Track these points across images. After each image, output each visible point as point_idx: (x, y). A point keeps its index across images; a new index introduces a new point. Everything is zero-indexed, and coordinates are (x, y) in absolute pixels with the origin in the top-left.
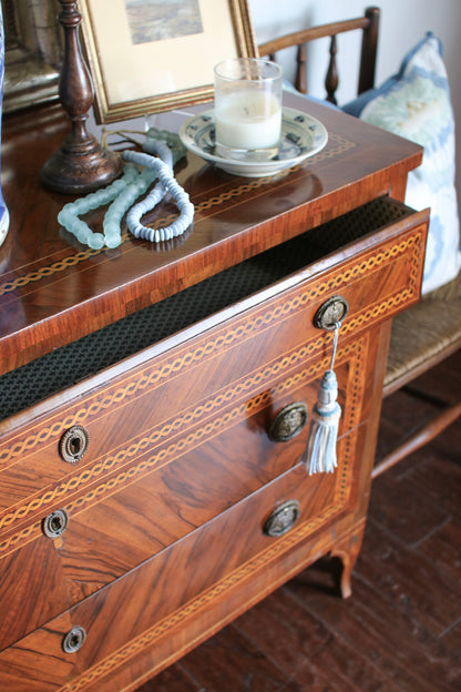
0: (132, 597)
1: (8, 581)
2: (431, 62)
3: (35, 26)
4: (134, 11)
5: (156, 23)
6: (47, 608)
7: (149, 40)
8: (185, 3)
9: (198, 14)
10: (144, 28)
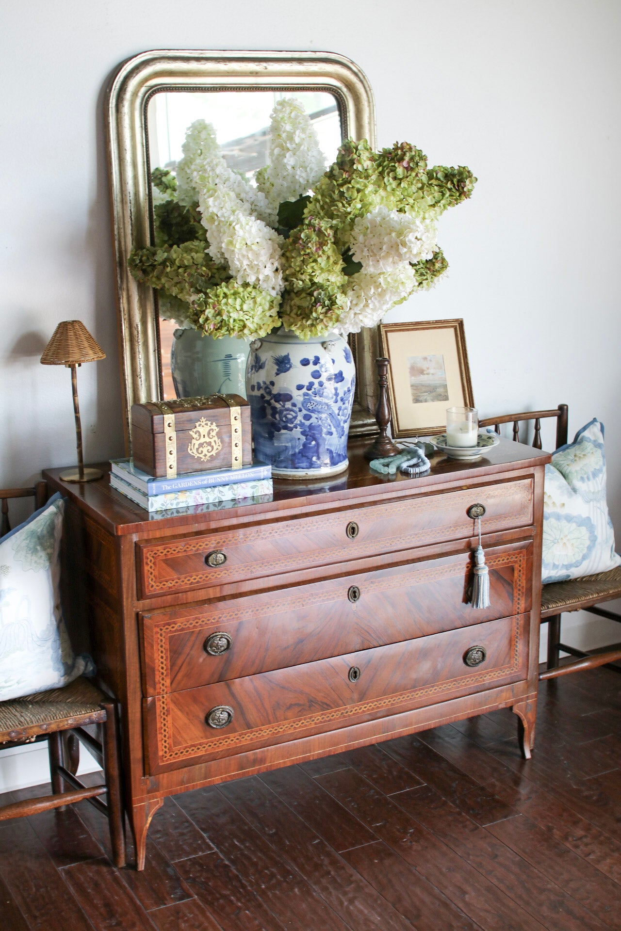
2: (594, 434)
3: (367, 395)
4: (415, 388)
5: (425, 394)
6: (344, 645)
7: (421, 402)
8: (440, 386)
9: (447, 392)
10: (419, 396)
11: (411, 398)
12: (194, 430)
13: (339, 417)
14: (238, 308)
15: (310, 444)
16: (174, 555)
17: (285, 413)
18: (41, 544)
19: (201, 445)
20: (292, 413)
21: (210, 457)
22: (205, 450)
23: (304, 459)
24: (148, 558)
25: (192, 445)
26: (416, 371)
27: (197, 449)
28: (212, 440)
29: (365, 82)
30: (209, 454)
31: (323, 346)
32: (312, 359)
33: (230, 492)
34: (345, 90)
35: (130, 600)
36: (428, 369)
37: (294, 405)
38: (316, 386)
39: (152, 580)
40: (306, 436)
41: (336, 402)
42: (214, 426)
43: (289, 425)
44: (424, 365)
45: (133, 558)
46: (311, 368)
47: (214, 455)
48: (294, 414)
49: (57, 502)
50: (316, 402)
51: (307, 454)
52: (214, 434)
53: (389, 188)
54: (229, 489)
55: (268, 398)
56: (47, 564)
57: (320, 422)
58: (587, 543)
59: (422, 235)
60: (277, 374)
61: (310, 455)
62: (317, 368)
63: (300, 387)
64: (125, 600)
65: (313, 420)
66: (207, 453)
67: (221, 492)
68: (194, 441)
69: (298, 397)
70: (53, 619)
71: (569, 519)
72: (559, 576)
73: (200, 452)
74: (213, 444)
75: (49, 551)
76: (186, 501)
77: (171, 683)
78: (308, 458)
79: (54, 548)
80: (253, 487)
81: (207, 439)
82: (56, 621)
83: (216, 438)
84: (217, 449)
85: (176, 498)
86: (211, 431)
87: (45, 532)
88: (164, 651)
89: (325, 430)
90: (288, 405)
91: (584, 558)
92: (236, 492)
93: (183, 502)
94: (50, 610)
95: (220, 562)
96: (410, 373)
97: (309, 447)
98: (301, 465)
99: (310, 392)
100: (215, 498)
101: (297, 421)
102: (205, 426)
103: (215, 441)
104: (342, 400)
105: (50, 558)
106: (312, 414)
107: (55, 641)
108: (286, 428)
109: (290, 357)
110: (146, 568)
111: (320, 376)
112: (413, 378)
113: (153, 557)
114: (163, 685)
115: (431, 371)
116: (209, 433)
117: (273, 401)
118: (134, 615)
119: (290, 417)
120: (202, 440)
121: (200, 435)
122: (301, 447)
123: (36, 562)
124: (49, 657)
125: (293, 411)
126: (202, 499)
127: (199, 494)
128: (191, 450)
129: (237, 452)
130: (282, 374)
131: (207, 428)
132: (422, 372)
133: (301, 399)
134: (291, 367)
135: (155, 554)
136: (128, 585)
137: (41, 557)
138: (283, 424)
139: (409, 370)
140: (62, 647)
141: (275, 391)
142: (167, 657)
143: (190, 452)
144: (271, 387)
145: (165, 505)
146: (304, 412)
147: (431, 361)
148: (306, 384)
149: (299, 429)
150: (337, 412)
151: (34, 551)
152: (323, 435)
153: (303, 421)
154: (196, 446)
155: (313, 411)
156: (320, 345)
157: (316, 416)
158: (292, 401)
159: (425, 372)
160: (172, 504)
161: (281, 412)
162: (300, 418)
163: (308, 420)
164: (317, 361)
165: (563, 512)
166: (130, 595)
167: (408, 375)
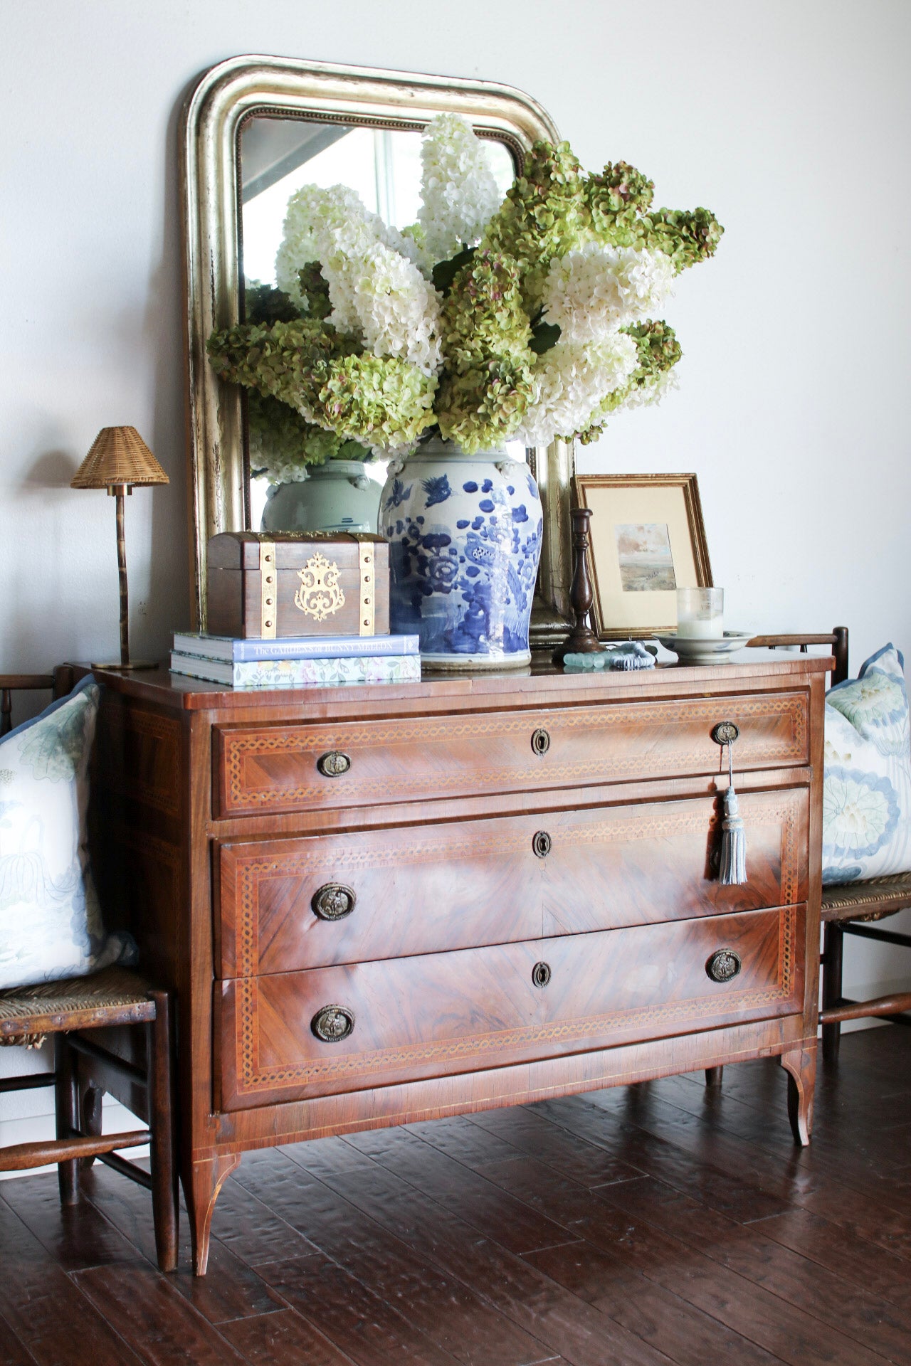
2: (889, 665)
4: (626, 570)
5: (642, 579)
7: (636, 589)
8: (663, 569)
9: (674, 576)
10: (633, 581)
11: (620, 584)
12: (305, 571)
13: (519, 576)
14: (376, 387)
15: (476, 614)
16: (271, 750)
17: (439, 564)
18: (63, 744)
19: (313, 595)
20: (450, 564)
21: (326, 615)
22: (320, 603)
23: (466, 637)
24: (231, 752)
25: (301, 593)
26: (627, 545)
27: (309, 602)
28: (331, 590)
29: (552, 131)
30: (326, 611)
31: (496, 466)
32: (480, 484)
33: (357, 668)
34: (524, 138)
35: (201, 816)
36: (645, 543)
37: (453, 552)
38: (487, 523)
39: (236, 787)
40: (471, 601)
41: (516, 552)
42: (334, 569)
43: (445, 584)
44: (640, 538)
45: (208, 749)
46: (480, 496)
47: (334, 613)
48: (453, 567)
49: (89, 688)
50: (487, 548)
51: (471, 631)
52: (333, 579)
53: (598, 227)
54: (355, 664)
55: (413, 543)
56: (72, 773)
57: (491, 581)
58: (886, 817)
59: (652, 271)
60: (428, 505)
61: (476, 631)
62: (488, 496)
63: (462, 525)
64: (193, 817)
65: (481, 577)
66: (322, 609)
67: (342, 666)
68: (303, 588)
69: (459, 539)
70: (77, 861)
71: (858, 778)
72: (844, 868)
73: (312, 605)
74: (332, 595)
75: (75, 754)
76: (291, 675)
77: (260, 960)
78: (472, 638)
79: (82, 751)
80: (392, 665)
81: (323, 587)
82: (81, 865)
83: (336, 587)
84: (338, 604)
85: (276, 669)
86: (330, 575)
87: (69, 728)
88: (251, 906)
89: (498, 595)
90: (444, 552)
91: (882, 841)
92: (365, 669)
93: (285, 676)
94: (73, 847)
95: (341, 769)
96: (619, 547)
97: (475, 621)
98: (460, 647)
99: (477, 532)
100: (334, 676)
101: (457, 578)
102: (321, 567)
103: (335, 592)
104: (524, 550)
105: (76, 765)
106: (480, 567)
107: (78, 896)
108: (441, 588)
109: (449, 480)
110: (228, 768)
111: (492, 509)
112: (623, 555)
113: (239, 750)
114: (247, 960)
115: (650, 547)
116: (326, 579)
117: (421, 547)
118: (206, 843)
119: (446, 570)
120: (316, 588)
121: (313, 579)
122: (463, 620)
123: (54, 768)
124: (68, 920)
125: (449, 560)
126: (314, 673)
127: (310, 667)
128: (299, 600)
129: (367, 612)
130: (436, 506)
131: (324, 570)
132: (636, 547)
133: (464, 542)
134: (449, 494)
135: (243, 745)
136: (199, 792)
137: (62, 761)
138: (436, 583)
139: (617, 543)
140: (89, 910)
141: (424, 531)
142: (255, 916)
143: (298, 604)
144: (418, 525)
145: (259, 677)
146: (468, 563)
147: (649, 532)
148: (472, 520)
149: (460, 591)
150: (516, 568)
151: (53, 752)
152: (496, 602)
153: (466, 577)
154: (307, 596)
155: (481, 562)
156: (493, 467)
157: (486, 571)
158: (451, 546)
159: (641, 548)
160: (268, 678)
161: (432, 565)
162: (462, 572)
163: (475, 576)
164: (488, 487)
165: (849, 766)
166: (201, 810)
167: (616, 550)
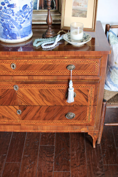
0: (32, 111)
1: (7, 93)
4: (74, 11)
5: (77, 14)
6: (14, 103)
7: (75, 16)
8: (84, 11)
9: (86, 14)
10: (75, 14)
11: (71, 14)
13: (16, 21)
15: (5, 30)
23: (5, 35)
36: (81, 3)
38: (3, 8)
40: (4, 27)
41: (13, 15)
50: (4, 15)
57: (7, 23)
61: (6, 34)
62: (3, 1)
65: (4, 21)
78: (6, 35)
89: (10, 26)
97: (5, 32)
98: (4, 37)
99: (1, 11)
104: (16, 15)
111: (4, 5)
112: (74, 6)
115: (82, 5)
132: (78, 5)
139: (73, 3)
146: (1, 18)
149: (1, 24)
150: (15, 19)
152: (10, 28)
153: (1, 21)
155: (4, 18)
157: (5, 20)
159: (79, 5)
163: (3, 21)
167: (72, 5)
